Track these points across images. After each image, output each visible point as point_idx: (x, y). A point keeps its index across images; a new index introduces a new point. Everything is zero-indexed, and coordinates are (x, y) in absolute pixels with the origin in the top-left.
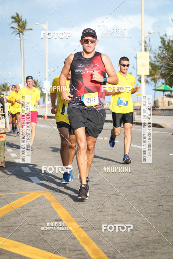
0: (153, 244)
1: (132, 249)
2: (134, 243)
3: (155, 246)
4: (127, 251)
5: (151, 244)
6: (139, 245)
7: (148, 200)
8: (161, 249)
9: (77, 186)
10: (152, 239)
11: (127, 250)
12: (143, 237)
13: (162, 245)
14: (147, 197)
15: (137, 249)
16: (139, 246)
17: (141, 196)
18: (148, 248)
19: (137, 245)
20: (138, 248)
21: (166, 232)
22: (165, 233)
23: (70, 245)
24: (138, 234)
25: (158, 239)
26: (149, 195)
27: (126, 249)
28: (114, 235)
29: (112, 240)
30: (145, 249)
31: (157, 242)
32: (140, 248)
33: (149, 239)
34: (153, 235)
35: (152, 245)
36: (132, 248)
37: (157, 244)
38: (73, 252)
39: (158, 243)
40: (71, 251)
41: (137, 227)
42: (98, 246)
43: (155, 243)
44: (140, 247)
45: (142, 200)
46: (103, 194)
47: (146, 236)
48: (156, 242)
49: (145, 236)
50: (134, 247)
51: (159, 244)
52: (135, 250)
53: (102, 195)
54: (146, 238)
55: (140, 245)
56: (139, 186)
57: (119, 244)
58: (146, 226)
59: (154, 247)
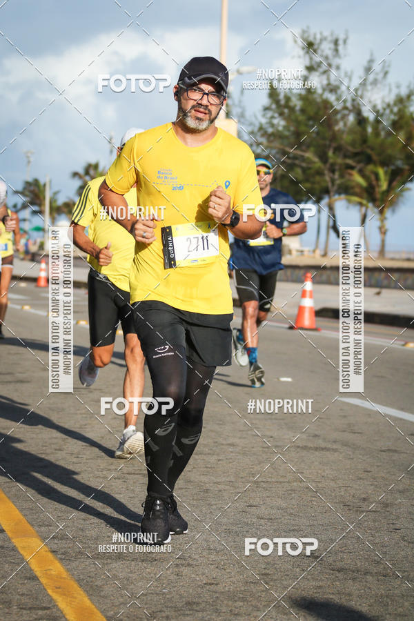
0: (230, 603)
1: (175, 611)
2: (181, 596)
3: (236, 608)
4: (163, 617)
5: (225, 602)
6: (194, 603)
7: (220, 491)
8: (250, 615)
9: (44, 448)
10: (227, 589)
11: (164, 615)
12: (205, 584)
13: (252, 605)
14: (218, 483)
15: (189, 613)
16: (195, 606)
17: (204, 479)
18: (217, 611)
19: (188, 603)
20: (193, 610)
21: (262, 574)
22: (262, 577)
23: (23, 595)
24: (193, 576)
25: (243, 589)
26: (224, 479)
27: (160, 612)
28: (130, 575)
29: (127, 586)
30: (208, 615)
31: (239, 598)
32: (197, 611)
33: (220, 588)
34: (231, 579)
35: (227, 606)
36: (176, 609)
37: (241, 604)
38: (29, 612)
39: (243, 599)
40: (24, 609)
41: (189, 557)
42: (91, 600)
43: (236, 601)
44: (198, 608)
45: (207, 491)
46: (109, 470)
47: (213, 582)
48: (236, 598)
49: (209, 581)
50: (183, 606)
51: (246, 603)
52: (184, 615)
53: (105, 473)
54: (212, 587)
55: (198, 604)
56: (200, 454)
57: (144, 598)
58: (212, 557)
59: (231, 611)
